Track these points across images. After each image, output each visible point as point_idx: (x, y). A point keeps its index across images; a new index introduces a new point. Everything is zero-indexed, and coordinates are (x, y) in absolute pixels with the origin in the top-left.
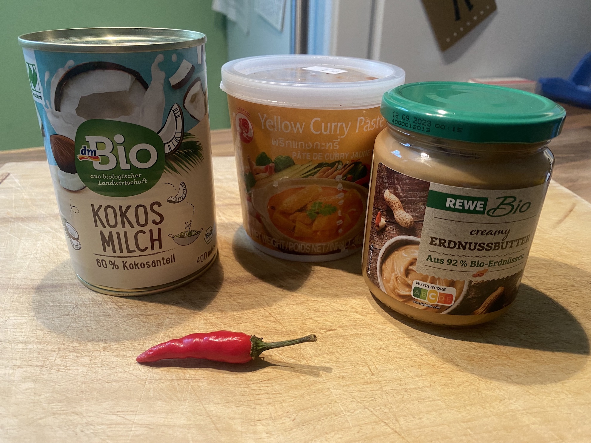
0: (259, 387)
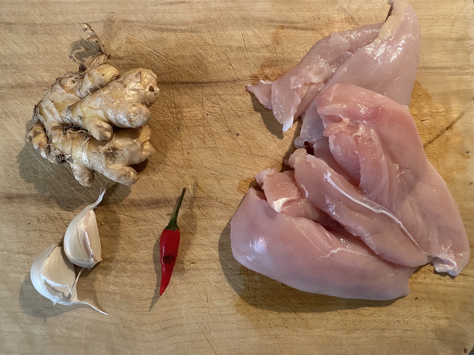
0: (146, 303)
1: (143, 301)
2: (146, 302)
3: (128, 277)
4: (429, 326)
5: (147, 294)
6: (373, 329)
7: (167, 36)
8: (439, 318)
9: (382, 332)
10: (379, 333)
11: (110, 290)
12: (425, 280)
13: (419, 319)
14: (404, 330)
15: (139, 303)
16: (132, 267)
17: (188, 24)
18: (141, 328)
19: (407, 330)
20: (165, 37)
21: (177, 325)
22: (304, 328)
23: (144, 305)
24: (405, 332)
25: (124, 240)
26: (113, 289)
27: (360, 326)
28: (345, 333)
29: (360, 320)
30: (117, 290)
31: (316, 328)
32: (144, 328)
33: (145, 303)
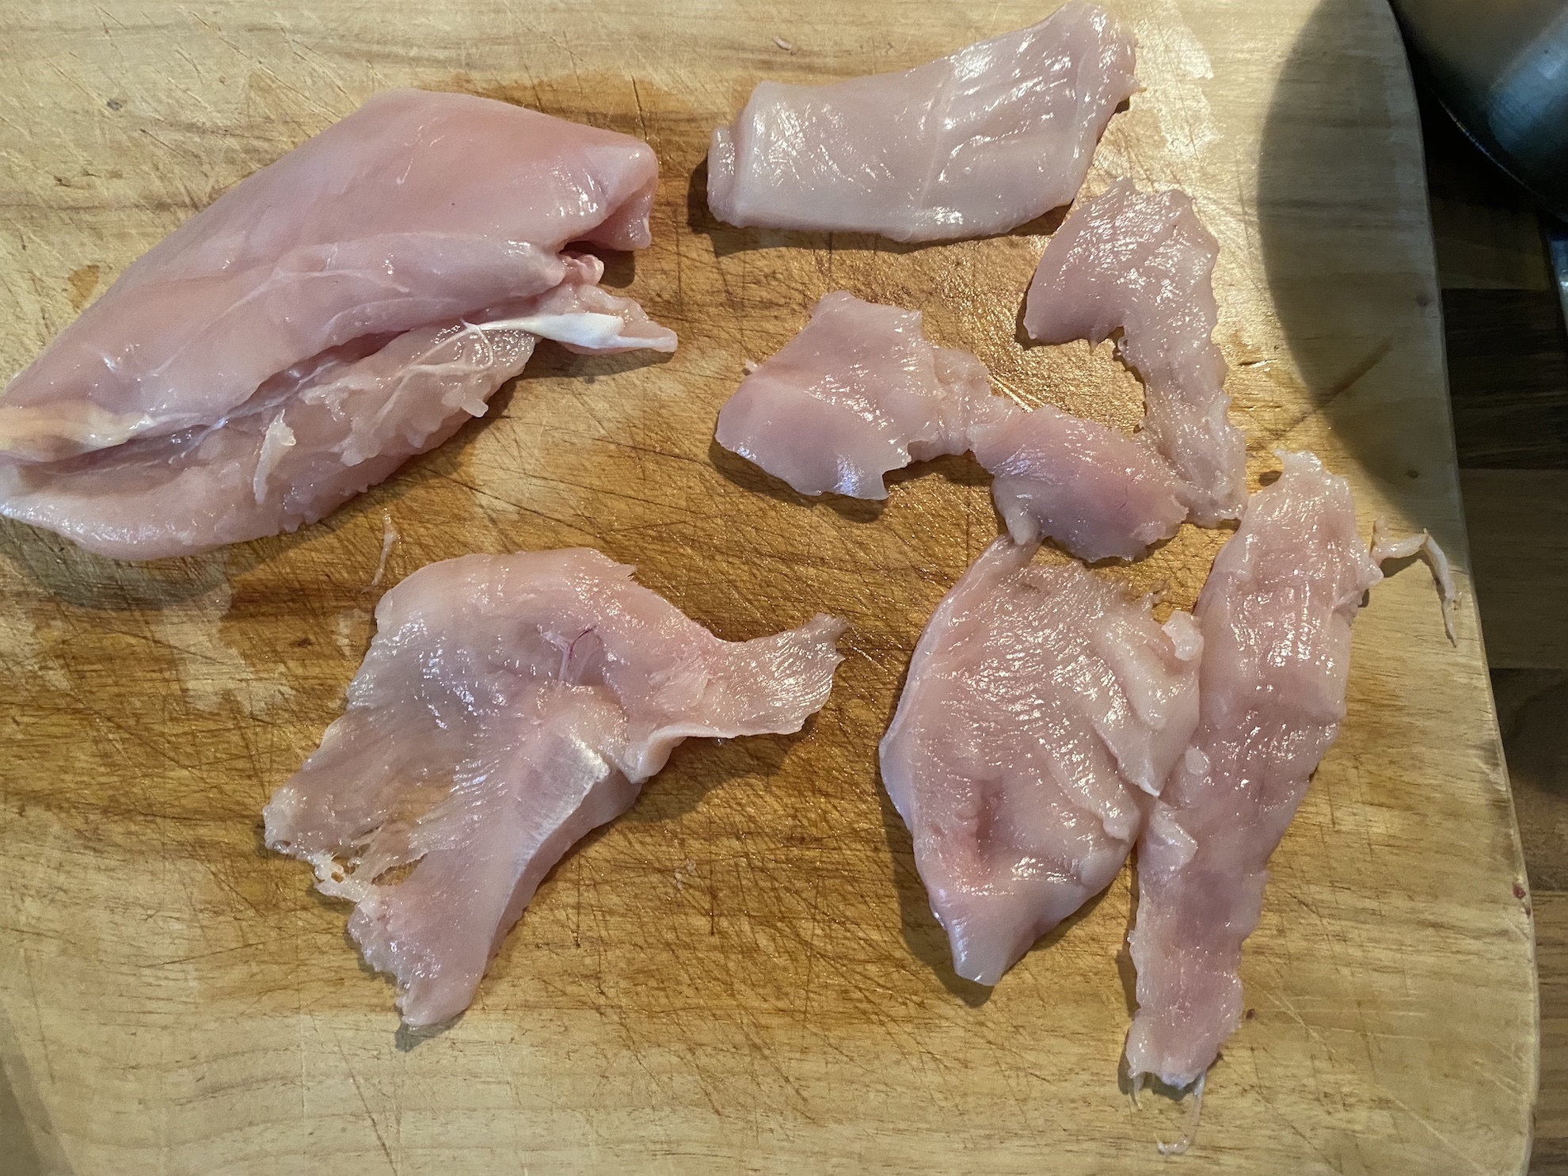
1: (147, 971)
2: (160, 973)
3: (107, 869)
4: (1308, 1134)
5: (169, 941)
6: (1076, 1136)
7: (385, 76)
8: (1352, 1100)
9: (1113, 1151)
10: (1102, 1155)
11: (23, 919)
12: (1281, 941)
13: (1268, 1100)
14: (1204, 1148)
15: (132, 979)
16: (130, 833)
17: (458, 44)
18: (117, 1083)
19: (1219, 1149)
20: (380, 76)
21: (265, 1080)
22: (791, 1118)
23: (150, 985)
24: (1210, 1153)
25: (119, 727)
26: (36, 914)
27: (1022, 1119)
28: (962, 1146)
29: (1021, 1096)
30: (51, 921)
31: (839, 1122)
32: (131, 1086)
33: (151, 980)
